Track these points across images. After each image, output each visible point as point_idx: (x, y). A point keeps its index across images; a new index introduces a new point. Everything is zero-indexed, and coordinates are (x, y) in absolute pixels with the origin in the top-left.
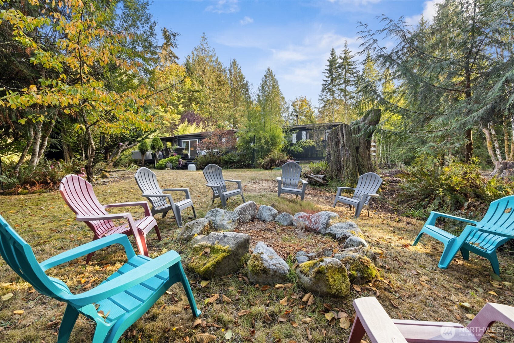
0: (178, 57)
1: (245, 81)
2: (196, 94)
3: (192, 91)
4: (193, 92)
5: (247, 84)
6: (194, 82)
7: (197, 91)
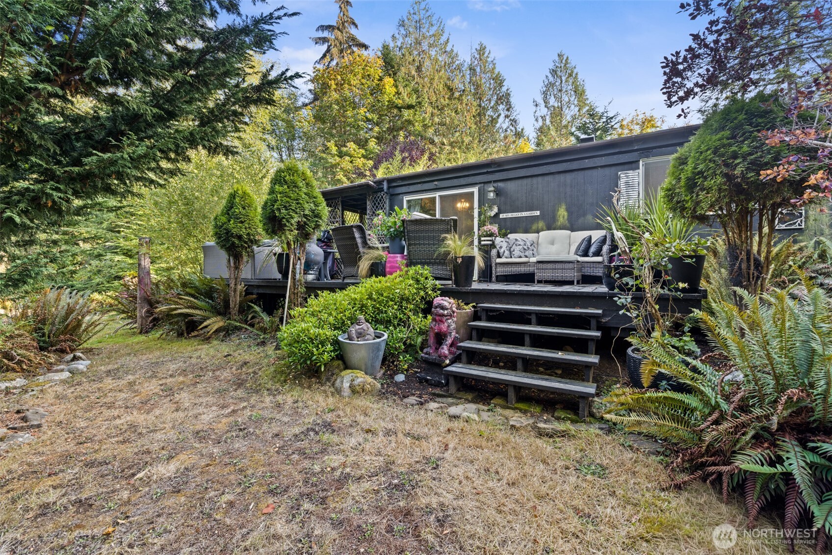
0: (366, 43)
1: (504, 89)
2: (407, 114)
3: (397, 107)
4: (399, 109)
5: (509, 95)
6: (401, 89)
7: (410, 107)
